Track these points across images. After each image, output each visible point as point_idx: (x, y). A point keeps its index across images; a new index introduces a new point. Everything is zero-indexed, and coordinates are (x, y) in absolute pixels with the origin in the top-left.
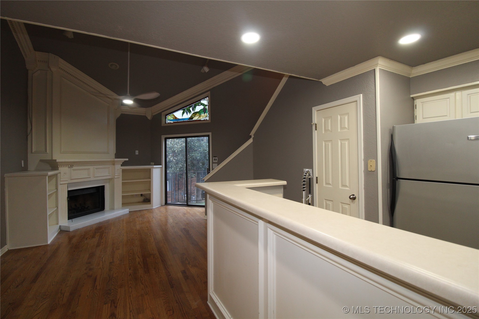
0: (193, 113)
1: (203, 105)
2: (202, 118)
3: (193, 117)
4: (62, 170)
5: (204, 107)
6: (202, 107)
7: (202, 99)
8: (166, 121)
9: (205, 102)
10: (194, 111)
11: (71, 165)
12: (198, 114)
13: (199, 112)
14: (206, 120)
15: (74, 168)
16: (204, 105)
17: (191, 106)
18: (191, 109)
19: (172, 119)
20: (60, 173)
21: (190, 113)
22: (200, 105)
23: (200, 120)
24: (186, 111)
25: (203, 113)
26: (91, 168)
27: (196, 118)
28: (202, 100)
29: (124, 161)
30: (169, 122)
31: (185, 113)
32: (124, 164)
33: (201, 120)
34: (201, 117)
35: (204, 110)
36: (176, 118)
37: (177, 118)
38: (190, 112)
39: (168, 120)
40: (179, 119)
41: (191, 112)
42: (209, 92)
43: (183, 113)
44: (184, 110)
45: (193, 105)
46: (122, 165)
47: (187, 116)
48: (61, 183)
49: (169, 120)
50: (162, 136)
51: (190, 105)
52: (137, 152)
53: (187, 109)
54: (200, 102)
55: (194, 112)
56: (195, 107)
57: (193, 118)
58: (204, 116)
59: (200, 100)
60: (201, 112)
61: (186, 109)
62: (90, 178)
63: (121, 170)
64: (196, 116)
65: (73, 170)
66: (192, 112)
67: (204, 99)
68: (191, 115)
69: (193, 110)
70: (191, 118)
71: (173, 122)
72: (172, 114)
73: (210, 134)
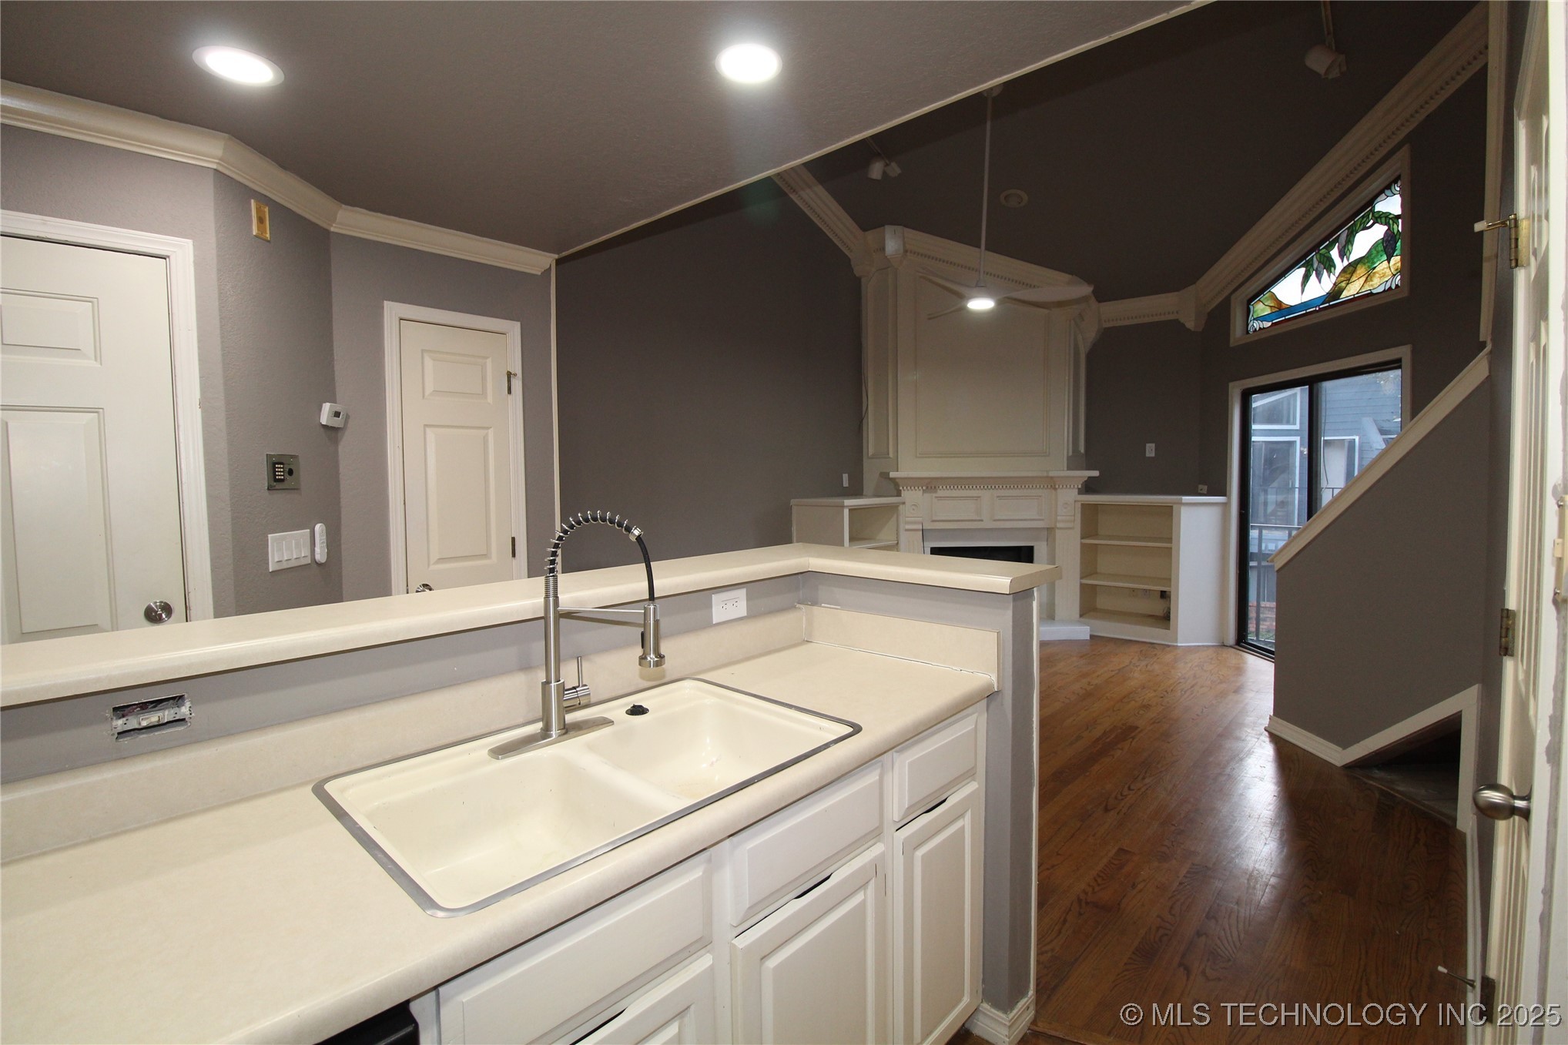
0: (1344, 270)
1: (1383, 219)
2: (1377, 285)
3: (1343, 284)
4: (910, 496)
5: (1386, 228)
6: (1378, 231)
7: (1382, 192)
8: (1248, 325)
9: (1391, 204)
10: (1348, 260)
11: (930, 485)
12: (1361, 270)
13: (1367, 260)
14: (1393, 287)
15: (940, 493)
16: (1386, 217)
17: (1337, 240)
18: (1334, 253)
19: (1268, 311)
20: (904, 503)
21: (1329, 272)
22: (1372, 222)
23: (1371, 294)
24: (1315, 266)
25: (1385, 257)
26: (986, 495)
27: (1352, 290)
28: (1379, 199)
29: (1086, 479)
30: (1257, 325)
31: (1313, 277)
32: (1089, 487)
33: (1374, 291)
34: (1376, 281)
35: (1387, 246)
36: (1280, 308)
37: (1284, 306)
38: (1329, 265)
39: (1254, 319)
40: (1291, 309)
41: (1333, 269)
42: (1406, 148)
43: (1306, 278)
44: (1309, 266)
45: (1343, 234)
46: (1080, 492)
47: (1319, 287)
48: (908, 527)
49: (1256, 319)
50: (1231, 385)
51: (1330, 238)
52: (1150, 450)
53: (1318, 256)
54: (1372, 210)
55: (1346, 263)
56: (1350, 241)
57: (1341, 291)
58: (1388, 270)
59: (1371, 202)
60: (1377, 256)
61: (1315, 259)
62: (982, 521)
63: (1079, 505)
64: (1353, 279)
65: (936, 497)
66: (1340, 265)
67: (1388, 192)
68: (1333, 278)
69: (1342, 255)
70: (1335, 293)
71: (1270, 324)
72: (1267, 294)
73: (1404, 352)
